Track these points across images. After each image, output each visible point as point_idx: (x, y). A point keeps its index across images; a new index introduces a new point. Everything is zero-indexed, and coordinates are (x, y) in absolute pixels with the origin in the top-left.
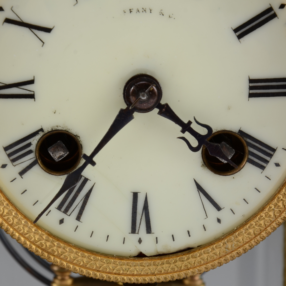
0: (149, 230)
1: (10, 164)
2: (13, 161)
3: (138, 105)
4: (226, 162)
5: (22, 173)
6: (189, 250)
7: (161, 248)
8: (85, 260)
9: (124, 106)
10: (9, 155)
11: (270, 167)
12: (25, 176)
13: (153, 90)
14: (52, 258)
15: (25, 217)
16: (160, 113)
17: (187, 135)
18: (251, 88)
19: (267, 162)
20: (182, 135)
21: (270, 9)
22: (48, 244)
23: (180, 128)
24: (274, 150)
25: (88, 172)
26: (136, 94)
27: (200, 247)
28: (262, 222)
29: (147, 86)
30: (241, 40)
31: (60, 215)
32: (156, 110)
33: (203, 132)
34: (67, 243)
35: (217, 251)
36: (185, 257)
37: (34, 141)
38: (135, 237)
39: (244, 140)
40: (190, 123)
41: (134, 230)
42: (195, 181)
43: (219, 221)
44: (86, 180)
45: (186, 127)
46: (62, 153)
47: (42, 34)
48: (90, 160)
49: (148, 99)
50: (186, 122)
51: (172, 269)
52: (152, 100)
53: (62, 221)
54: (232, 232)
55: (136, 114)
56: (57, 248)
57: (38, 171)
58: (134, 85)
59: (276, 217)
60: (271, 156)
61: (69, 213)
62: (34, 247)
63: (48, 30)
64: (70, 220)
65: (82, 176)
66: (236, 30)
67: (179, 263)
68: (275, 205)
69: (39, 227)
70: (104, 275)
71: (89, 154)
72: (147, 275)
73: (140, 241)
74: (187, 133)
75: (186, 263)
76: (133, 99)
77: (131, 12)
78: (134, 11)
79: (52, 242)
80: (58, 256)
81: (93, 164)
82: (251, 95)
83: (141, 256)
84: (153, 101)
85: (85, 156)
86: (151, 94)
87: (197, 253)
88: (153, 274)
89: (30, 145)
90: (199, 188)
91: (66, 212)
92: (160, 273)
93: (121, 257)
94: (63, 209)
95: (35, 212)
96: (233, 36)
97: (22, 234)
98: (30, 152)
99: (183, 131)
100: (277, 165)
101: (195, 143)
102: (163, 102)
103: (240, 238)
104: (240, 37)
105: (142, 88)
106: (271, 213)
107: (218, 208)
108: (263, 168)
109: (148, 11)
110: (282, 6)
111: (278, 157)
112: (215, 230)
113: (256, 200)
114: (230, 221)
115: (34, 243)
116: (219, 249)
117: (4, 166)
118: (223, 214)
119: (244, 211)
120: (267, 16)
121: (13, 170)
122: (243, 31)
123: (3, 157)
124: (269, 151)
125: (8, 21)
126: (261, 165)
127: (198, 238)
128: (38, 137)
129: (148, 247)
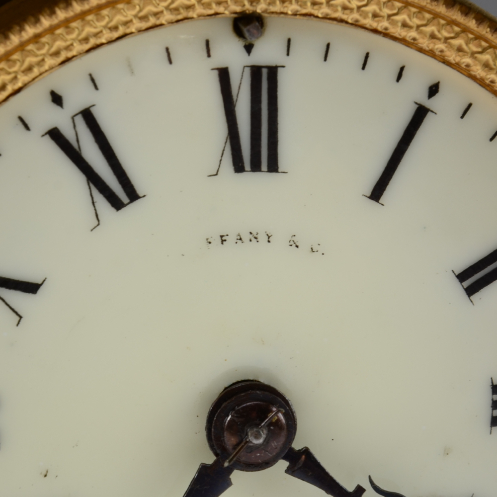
3: (244, 457)
9: (210, 459)
13: (279, 420)
16: (290, 471)
29: (263, 413)
30: (475, 297)
32: (283, 464)
40: (360, 490)
49: (266, 442)
50: (350, 488)
52: (274, 444)
55: (237, 476)
58: (233, 409)
63: (31, 288)
66: (462, 277)
76: (230, 440)
77: (223, 241)
78: (231, 240)
84: (276, 446)
86: (274, 429)
96: (457, 289)
102: (297, 445)
104: (471, 291)
109: (263, 238)
122: (479, 275)
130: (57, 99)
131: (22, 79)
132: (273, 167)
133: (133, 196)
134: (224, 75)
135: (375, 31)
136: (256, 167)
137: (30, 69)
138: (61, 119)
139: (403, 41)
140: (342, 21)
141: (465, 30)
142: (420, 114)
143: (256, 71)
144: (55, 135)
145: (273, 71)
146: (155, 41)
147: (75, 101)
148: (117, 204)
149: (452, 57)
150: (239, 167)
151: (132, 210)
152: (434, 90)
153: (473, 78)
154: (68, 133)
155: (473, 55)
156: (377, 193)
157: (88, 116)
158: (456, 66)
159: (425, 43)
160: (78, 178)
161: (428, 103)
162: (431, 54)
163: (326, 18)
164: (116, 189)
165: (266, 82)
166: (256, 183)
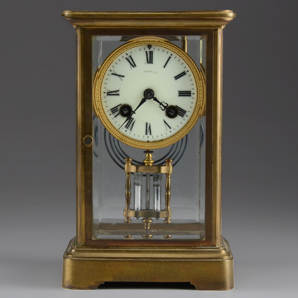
0: (151, 134)
1: (112, 114)
4: (172, 114)
5: (115, 117)
6: (162, 140)
7: (154, 139)
9: (144, 98)
10: (112, 112)
11: (185, 117)
15: (116, 129)
16: (154, 100)
17: (161, 106)
18: (179, 94)
19: (184, 115)
21: (184, 72)
23: (159, 104)
24: (186, 112)
25: (133, 116)
26: (147, 94)
27: (165, 139)
29: (150, 92)
30: (176, 80)
31: (126, 129)
32: (153, 99)
33: (166, 105)
34: (127, 137)
36: (161, 142)
37: (119, 107)
38: (147, 136)
39: (177, 108)
40: (162, 102)
41: (146, 134)
42: (164, 121)
43: (170, 132)
44: (133, 119)
45: (161, 104)
46: (127, 111)
47: (122, 78)
48: (134, 112)
50: (161, 102)
51: (157, 145)
53: (126, 131)
54: (174, 135)
55: (147, 100)
57: (119, 117)
58: (146, 92)
59: (187, 131)
60: (185, 113)
61: (128, 128)
63: (123, 76)
64: (129, 130)
65: (132, 118)
66: (175, 77)
67: (159, 144)
68: (186, 128)
69: (119, 132)
71: (134, 110)
72: (150, 147)
73: (148, 137)
75: (161, 144)
76: (146, 96)
78: (147, 72)
79: (123, 137)
80: (125, 141)
81: (135, 113)
82: (179, 96)
83: (148, 142)
84: (151, 97)
85: (133, 111)
86: (151, 94)
87: (164, 141)
88: (152, 147)
89: (118, 108)
90: (165, 122)
91: (127, 128)
92: (154, 147)
93: (142, 142)
94: (127, 127)
95: (118, 128)
96: (174, 79)
98: (118, 110)
99: (160, 105)
100: (187, 116)
101: (163, 108)
102: (154, 97)
103: (176, 137)
104: (176, 79)
106: (185, 130)
107: (170, 128)
108: (183, 117)
109: (151, 72)
110: (188, 71)
111: (187, 113)
112: (169, 135)
113: (181, 126)
114: (173, 132)
115: (118, 137)
116: (170, 140)
117: (110, 115)
118: (172, 130)
119: (177, 129)
120: (183, 74)
121: (113, 116)
122: (177, 77)
123: (110, 112)
124: (184, 112)
125: (113, 74)
126: (182, 116)
127: (164, 137)
128: (120, 106)
129: (151, 139)
130: (127, 54)
131: (123, 51)
132: (152, 63)
133: (135, 66)
134: (146, 52)
135: (164, 47)
136: (150, 63)
138: (127, 57)
139: (167, 49)
140: (160, 46)
141: (175, 47)
142: (170, 58)
143: (150, 52)
144: (127, 58)
145: (152, 52)
146: (138, 48)
147: (129, 55)
148: (134, 67)
150: (148, 63)
151: (135, 68)
152: (171, 55)
153: (176, 53)
154: (128, 58)
155: (176, 50)
156: (164, 67)
157: (130, 56)
158: (174, 52)
160: (129, 64)
162: (171, 50)
163: (158, 45)
164: (133, 65)
165: (151, 53)
166: (150, 65)
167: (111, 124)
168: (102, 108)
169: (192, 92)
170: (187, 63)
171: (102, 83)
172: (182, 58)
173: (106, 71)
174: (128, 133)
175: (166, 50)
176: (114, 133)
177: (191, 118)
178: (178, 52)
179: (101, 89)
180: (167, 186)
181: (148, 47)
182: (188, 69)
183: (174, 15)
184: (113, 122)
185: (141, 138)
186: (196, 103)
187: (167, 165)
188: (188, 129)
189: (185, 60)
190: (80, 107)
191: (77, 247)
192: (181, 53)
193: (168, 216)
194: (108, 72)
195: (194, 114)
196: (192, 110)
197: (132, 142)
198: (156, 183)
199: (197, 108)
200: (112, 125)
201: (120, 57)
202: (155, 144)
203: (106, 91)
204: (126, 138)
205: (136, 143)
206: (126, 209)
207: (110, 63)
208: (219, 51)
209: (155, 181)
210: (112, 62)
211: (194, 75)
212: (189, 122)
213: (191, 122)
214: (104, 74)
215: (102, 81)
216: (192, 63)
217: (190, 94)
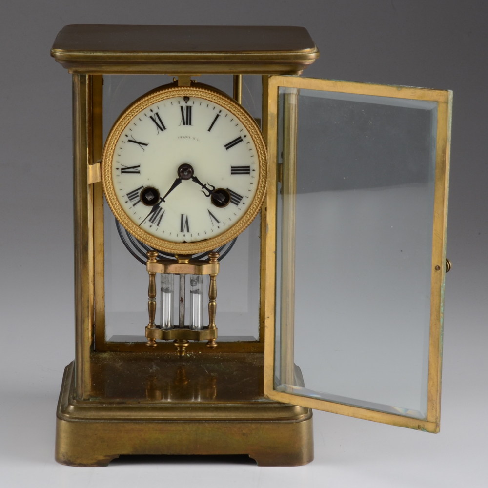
0: (188, 231)
1: (129, 201)
2: (131, 200)
3: (184, 177)
4: (221, 202)
5: (134, 205)
6: (205, 240)
7: (193, 240)
8: (161, 243)
9: (178, 177)
10: (129, 197)
11: (240, 205)
12: (136, 206)
13: (190, 170)
14: (146, 242)
15: (135, 224)
16: (193, 180)
17: (204, 190)
18: (232, 170)
19: (239, 202)
20: (202, 190)
21: (240, 137)
22: (145, 236)
23: (202, 187)
24: (242, 197)
25: (162, 205)
26: (183, 172)
27: (210, 239)
28: (237, 228)
29: (187, 169)
31: (150, 223)
32: (191, 179)
33: (211, 189)
34: (153, 236)
35: (218, 241)
36: (204, 243)
37: (140, 192)
38: (182, 234)
39: (229, 192)
40: (206, 185)
41: (182, 231)
43: (218, 227)
44: (161, 209)
45: (204, 187)
46: (151, 197)
47: (143, 146)
48: (163, 200)
49: (188, 174)
50: (204, 184)
51: (198, 248)
53: (151, 226)
54: (224, 233)
55: (182, 181)
56: (149, 238)
57: (141, 204)
58: (182, 168)
59: (243, 226)
60: (241, 200)
61: (154, 223)
62: (139, 237)
63: (146, 145)
65: (159, 207)
66: (225, 146)
67: (201, 246)
68: (243, 221)
69: (141, 229)
70: (169, 250)
71: (162, 197)
72: (187, 250)
73: (184, 236)
74: (204, 189)
75: (204, 245)
76: (181, 174)
78: (182, 137)
79: (147, 235)
80: (149, 241)
81: (164, 201)
82: (232, 174)
83: (185, 242)
84: (190, 175)
85: (161, 198)
86: (189, 172)
87: (209, 241)
88: (190, 250)
89: (137, 193)
90: (210, 213)
91: (152, 222)
92: (193, 250)
93: (176, 243)
94: (151, 221)
95: (139, 222)
96: (224, 148)
97: (133, 232)
98: (138, 196)
99: (203, 188)
100: (244, 204)
101: (208, 193)
102: (194, 176)
103: (227, 235)
104: (227, 149)
105: (185, 170)
106: (241, 225)
107: (218, 222)
108: (237, 205)
109: (188, 137)
110: (245, 136)
111: (244, 200)
112: (217, 231)
113: (235, 219)
114: (223, 227)
115: (138, 235)
116: (218, 240)
117: (126, 202)
118: (220, 225)
119: (229, 223)
120: (238, 140)
121: (130, 204)
122: (229, 146)
123: (126, 198)
124: (240, 198)
125: (130, 141)
126: (236, 203)
127: (209, 235)
128: (141, 190)
129: (188, 238)
130: (152, 111)
131: (145, 107)
132: (190, 124)
133: (165, 129)
134: (182, 107)
135: (209, 100)
136: (187, 124)
137: (146, 105)
138: (152, 114)
139: (214, 102)
140: (203, 98)
141: (226, 101)
142: (218, 116)
143: (187, 107)
144: (151, 117)
145: (191, 107)
146: (169, 101)
147: (154, 111)
148: (162, 130)
149: (223, 105)
150: (184, 124)
151: (165, 131)
152: (220, 112)
153: (227, 109)
154: (153, 117)
155: (227, 105)
156: (209, 130)
157: (157, 114)
158: (224, 107)
159: (218, 103)
160: (155, 125)
161: (219, 114)
162: (219, 105)
163: (200, 98)
164: (162, 127)
165: (189, 109)
166: (187, 127)
167: (128, 216)
168: (113, 192)
169: (251, 169)
170: (243, 124)
171: (113, 155)
172: (237, 117)
173: (119, 136)
174: (154, 229)
175: (212, 105)
176: (132, 230)
177: (250, 207)
178: (230, 107)
179: (111, 164)
180: (210, 293)
181: (184, 100)
182: (245, 132)
183: (225, 57)
184: (130, 212)
185: (173, 237)
186: (258, 185)
187: (210, 262)
188: (245, 224)
189: (241, 120)
190: (80, 193)
191: (78, 402)
192: (234, 109)
193: (213, 338)
194: (123, 138)
195: (254, 201)
196: (251, 195)
197: (160, 243)
198: (195, 288)
199: (260, 192)
200: (129, 218)
201: (141, 115)
202: (195, 246)
203: (120, 167)
204: (151, 237)
205: (167, 244)
206: (149, 327)
207: (125, 125)
208: (292, 109)
209: (193, 286)
210: (129, 123)
211: (254, 142)
212: (246, 212)
213: (250, 212)
214: (117, 142)
215: (113, 152)
216: (252, 124)
217: (249, 170)
